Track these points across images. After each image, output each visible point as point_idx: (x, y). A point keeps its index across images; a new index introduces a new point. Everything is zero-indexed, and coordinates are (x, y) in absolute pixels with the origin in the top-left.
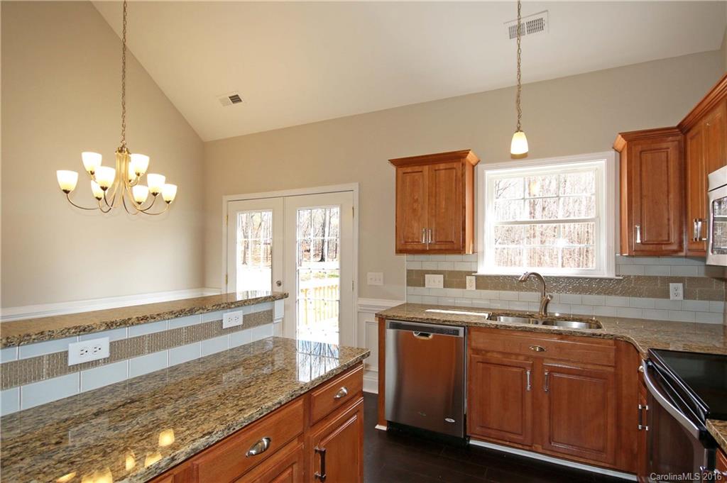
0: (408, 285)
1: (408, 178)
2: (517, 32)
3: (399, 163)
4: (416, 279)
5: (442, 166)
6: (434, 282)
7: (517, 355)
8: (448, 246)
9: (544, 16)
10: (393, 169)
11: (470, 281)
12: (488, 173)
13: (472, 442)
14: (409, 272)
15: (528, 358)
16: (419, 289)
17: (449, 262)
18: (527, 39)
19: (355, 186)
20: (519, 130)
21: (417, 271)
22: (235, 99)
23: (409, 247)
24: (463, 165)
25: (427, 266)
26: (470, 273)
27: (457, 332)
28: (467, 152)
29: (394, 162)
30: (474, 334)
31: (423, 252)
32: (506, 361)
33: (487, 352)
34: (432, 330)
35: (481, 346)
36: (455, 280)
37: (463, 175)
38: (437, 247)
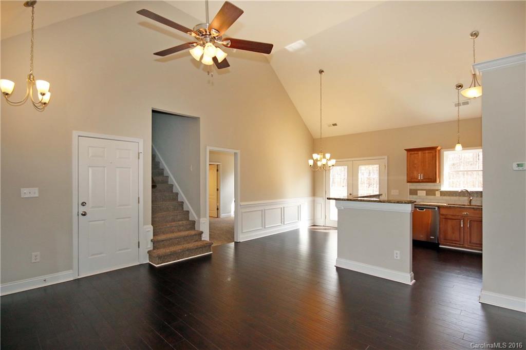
0: (410, 194)
1: (412, 156)
2: (458, 105)
3: (408, 150)
4: (413, 192)
5: (427, 152)
6: (422, 194)
7: (458, 216)
8: (430, 180)
9: (469, 101)
10: (406, 152)
11: (438, 194)
12: (445, 153)
13: (440, 246)
14: (410, 190)
15: (462, 216)
16: (415, 196)
17: (429, 186)
18: (462, 107)
19: (386, 157)
20: (458, 143)
21: (414, 190)
22: (335, 125)
23: (413, 180)
24: (436, 152)
25: (419, 188)
26: (437, 190)
27: (435, 209)
28: (437, 147)
29: (406, 150)
30: (441, 209)
31: (419, 182)
32: (453, 218)
33: (447, 215)
34: (425, 208)
35: (444, 213)
36: (430, 192)
37: (436, 155)
38: (425, 180)
